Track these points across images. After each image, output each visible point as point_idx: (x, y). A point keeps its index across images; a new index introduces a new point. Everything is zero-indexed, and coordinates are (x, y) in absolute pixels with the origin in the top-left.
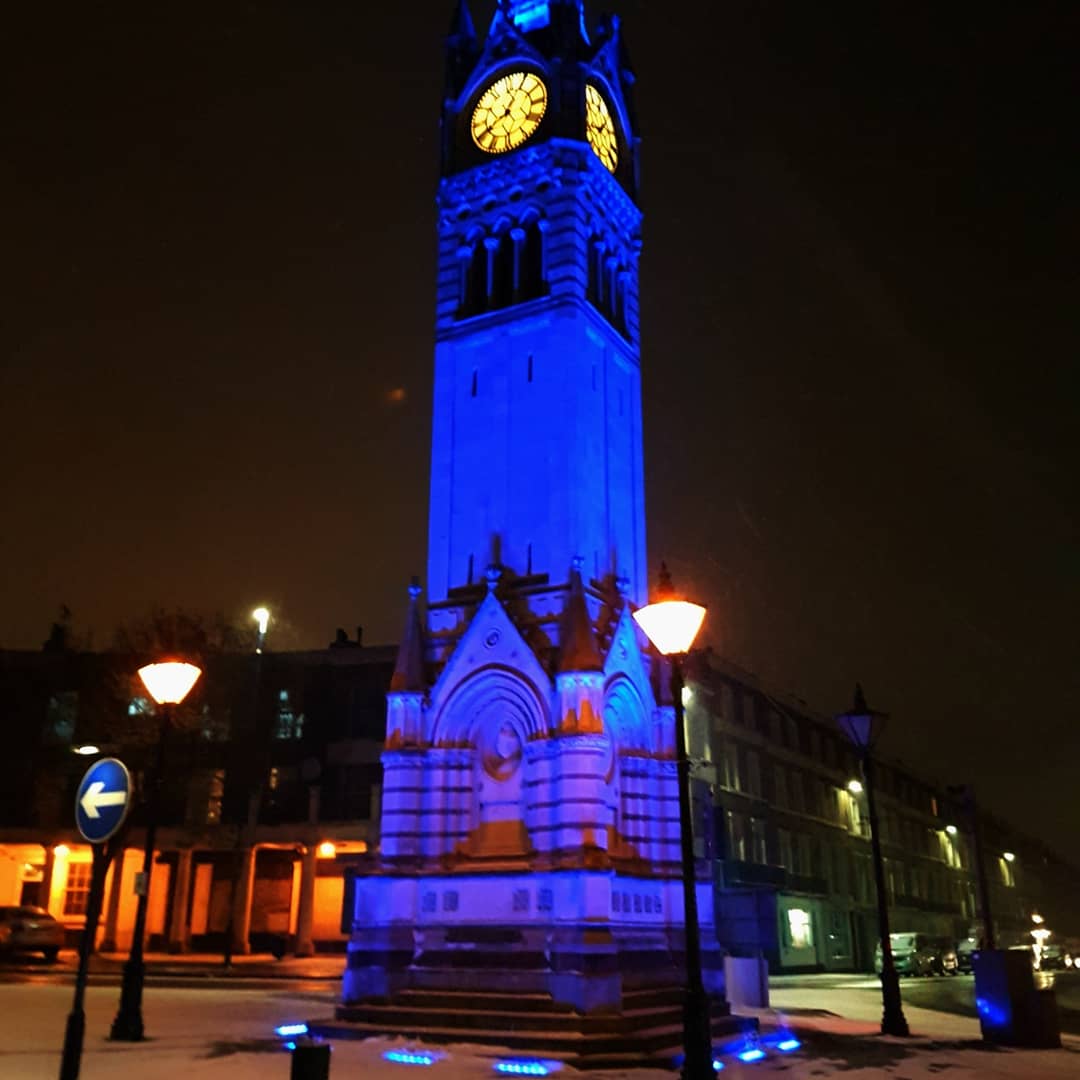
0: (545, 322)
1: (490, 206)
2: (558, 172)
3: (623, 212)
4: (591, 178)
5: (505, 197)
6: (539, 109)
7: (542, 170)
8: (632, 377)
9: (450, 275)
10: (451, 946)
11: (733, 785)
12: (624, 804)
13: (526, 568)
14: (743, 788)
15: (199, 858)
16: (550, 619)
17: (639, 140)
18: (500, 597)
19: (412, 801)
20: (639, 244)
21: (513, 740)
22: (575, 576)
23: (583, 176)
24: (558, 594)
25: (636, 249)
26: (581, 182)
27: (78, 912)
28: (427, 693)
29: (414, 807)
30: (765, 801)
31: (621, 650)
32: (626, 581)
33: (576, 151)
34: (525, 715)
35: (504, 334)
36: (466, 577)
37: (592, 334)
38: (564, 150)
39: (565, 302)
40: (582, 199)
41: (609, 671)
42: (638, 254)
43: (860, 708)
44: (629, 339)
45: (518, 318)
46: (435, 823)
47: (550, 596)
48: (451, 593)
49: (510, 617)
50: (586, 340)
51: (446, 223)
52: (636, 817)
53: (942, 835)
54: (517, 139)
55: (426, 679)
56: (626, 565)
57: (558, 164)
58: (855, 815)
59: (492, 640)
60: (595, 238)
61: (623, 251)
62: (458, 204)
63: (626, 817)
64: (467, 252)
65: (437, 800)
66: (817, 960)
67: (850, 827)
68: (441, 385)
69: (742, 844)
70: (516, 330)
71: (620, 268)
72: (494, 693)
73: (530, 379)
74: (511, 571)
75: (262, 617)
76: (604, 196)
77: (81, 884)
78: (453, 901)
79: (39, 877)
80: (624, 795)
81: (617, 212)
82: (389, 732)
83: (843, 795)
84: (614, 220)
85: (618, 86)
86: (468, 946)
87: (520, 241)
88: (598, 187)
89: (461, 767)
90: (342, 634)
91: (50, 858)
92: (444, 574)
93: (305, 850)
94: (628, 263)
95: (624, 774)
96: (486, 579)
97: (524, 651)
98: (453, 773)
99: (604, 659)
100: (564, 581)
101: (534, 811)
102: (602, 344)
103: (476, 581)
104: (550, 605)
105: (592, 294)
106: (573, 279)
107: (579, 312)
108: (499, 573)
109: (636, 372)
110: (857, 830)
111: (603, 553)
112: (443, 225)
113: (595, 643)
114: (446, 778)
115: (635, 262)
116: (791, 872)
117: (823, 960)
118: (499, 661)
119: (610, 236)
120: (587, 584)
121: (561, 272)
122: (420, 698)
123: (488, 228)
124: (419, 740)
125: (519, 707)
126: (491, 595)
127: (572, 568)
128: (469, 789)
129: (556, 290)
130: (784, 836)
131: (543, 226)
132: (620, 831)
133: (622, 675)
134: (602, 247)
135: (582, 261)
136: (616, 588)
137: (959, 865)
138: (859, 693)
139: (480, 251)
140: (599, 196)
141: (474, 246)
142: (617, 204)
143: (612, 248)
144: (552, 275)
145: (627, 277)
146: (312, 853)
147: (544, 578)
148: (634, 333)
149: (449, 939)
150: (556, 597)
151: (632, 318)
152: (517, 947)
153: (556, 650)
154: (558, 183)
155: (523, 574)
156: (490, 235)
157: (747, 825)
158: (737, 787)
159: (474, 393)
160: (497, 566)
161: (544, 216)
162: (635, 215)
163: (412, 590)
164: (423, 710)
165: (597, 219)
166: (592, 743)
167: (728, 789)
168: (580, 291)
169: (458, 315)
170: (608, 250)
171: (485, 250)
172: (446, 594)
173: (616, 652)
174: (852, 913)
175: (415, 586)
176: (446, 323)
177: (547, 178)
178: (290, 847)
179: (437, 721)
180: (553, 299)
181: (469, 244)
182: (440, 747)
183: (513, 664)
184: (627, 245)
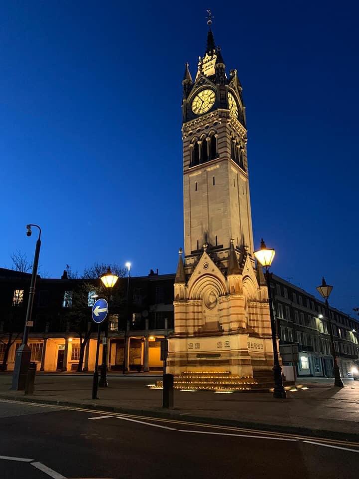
0: (218, 166)
1: (199, 131)
2: (220, 119)
3: (241, 131)
4: (230, 120)
5: (204, 128)
6: (213, 100)
7: (215, 119)
8: (246, 182)
9: (187, 153)
10: (199, 359)
11: (281, 317)
12: (250, 317)
13: (215, 243)
14: (284, 318)
15: (112, 342)
16: (224, 259)
17: (245, 108)
18: (208, 253)
19: (184, 316)
20: (246, 140)
21: (214, 297)
22: (231, 245)
23: (228, 120)
24: (227, 251)
25: (246, 142)
26: (228, 122)
27: (76, 359)
28: (186, 283)
29: (184, 318)
30: (292, 322)
31: (247, 268)
32: (247, 247)
33: (226, 112)
34: (218, 289)
35: (205, 170)
36: (196, 247)
37: (233, 169)
38: (222, 112)
39: (225, 159)
40: (228, 126)
41: (244, 274)
42: (246, 143)
43: (324, 285)
44: (245, 170)
45: (210, 165)
46: (191, 323)
47: (224, 252)
48: (192, 252)
49: (211, 258)
50: (232, 171)
51: (185, 137)
52: (254, 320)
53: (351, 333)
54: (206, 110)
55: (186, 279)
56: (247, 242)
57: (220, 116)
58: (321, 326)
59: (206, 267)
60: (233, 139)
61: (241, 142)
62: (189, 131)
63: (250, 320)
64: (192, 146)
65: (191, 316)
66: (311, 372)
67: (320, 330)
68: (186, 188)
69: (285, 336)
70: (208, 169)
71: (241, 148)
72: (208, 282)
73: (214, 184)
74: (211, 245)
75: (128, 265)
76: (235, 125)
77: (76, 350)
78: (198, 346)
79: (64, 349)
80: (250, 314)
81: (239, 130)
82: (175, 295)
83: (317, 320)
84: (238, 133)
85: (237, 91)
86: (204, 359)
87: (209, 141)
88: (233, 123)
89: (198, 306)
90: (152, 271)
91: (67, 343)
92: (189, 246)
93: (145, 339)
94: (243, 146)
95: (249, 307)
96: (203, 248)
97: (217, 269)
98: (196, 307)
99: (242, 271)
100: (228, 247)
101: (222, 318)
102: (236, 172)
103: (200, 248)
104: (224, 254)
105: (233, 157)
106: (227, 152)
107: (229, 163)
108: (207, 246)
109: (248, 181)
110: (322, 331)
111: (240, 238)
112: (184, 138)
113: (239, 266)
114: (194, 309)
115: (246, 146)
116: (301, 344)
117: (313, 373)
118: (208, 273)
119: (237, 138)
120: (235, 248)
121: (223, 150)
122: (184, 285)
123: (199, 138)
124: (185, 297)
125: (215, 287)
126: (205, 252)
127: (230, 243)
128: (201, 312)
129: (221, 156)
130: (298, 333)
131: (216, 136)
132: (249, 324)
133: (248, 276)
134: (235, 141)
135: (229, 146)
136: (244, 249)
137: (357, 343)
138: (324, 280)
139: (196, 145)
140: (233, 126)
141: (194, 144)
142: (239, 128)
143: (238, 142)
144: (220, 151)
145: (243, 150)
146: (147, 340)
147: (222, 246)
148: (246, 168)
149: (197, 357)
150: (226, 252)
151: (245, 163)
152: (220, 359)
153: (227, 268)
154: (220, 123)
155: (215, 245)
156: (199, 140)
157: (286, 330)
158: (283, 317)
159: (196, 190)
160: (206, 243)
161: (216, 133)
162: (245, 131)
163: (180, 252)
164: (185, 289)
165: (233, 133)
166: (239, 296)
167: (280, 318)
168: (229, 156)
169: (190, 165)
170: (237, 142)
171: (198, 145)
172: (190, 252)
173: (245, 269)
174: (321, 358)
175: (181, 251)
176: (187, 168)
177: (216, 121)
178: (140, 338)
179: (190, 292)
180: (220, 159)
181: (201, 140)
182: (191, 299)
183: (213, 273)
184: (243, 141)
